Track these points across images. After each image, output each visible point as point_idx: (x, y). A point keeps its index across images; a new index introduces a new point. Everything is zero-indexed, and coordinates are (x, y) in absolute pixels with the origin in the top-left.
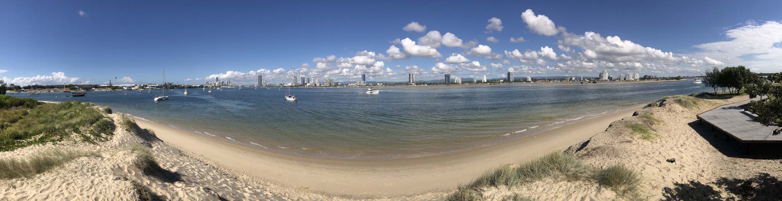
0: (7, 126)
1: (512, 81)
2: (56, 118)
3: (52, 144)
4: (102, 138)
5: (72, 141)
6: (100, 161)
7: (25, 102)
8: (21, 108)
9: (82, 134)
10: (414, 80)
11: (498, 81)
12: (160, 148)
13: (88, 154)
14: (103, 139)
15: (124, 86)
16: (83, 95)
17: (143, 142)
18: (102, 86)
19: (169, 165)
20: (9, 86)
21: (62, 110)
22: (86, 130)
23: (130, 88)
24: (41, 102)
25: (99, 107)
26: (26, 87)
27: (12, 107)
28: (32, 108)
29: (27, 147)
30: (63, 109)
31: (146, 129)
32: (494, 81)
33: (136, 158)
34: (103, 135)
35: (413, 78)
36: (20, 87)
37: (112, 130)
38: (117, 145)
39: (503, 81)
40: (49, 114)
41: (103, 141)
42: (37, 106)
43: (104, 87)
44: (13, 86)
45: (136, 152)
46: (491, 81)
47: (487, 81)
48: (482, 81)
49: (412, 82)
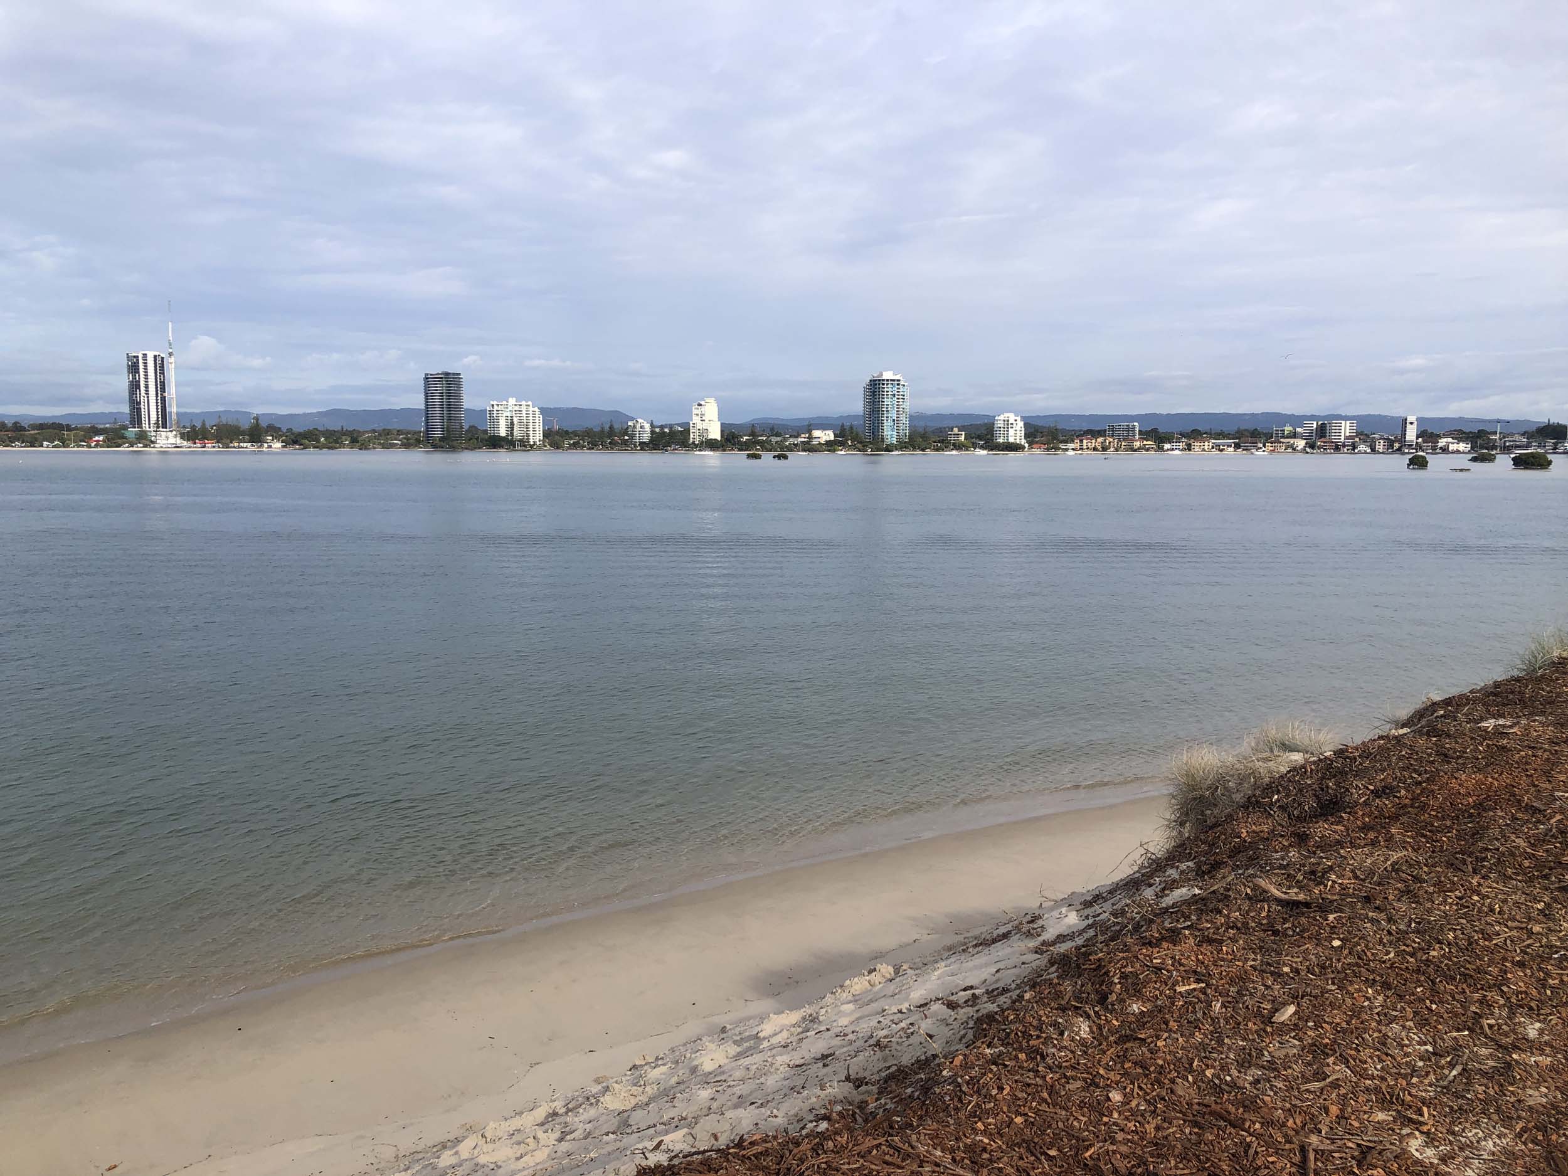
1: (894, 441)
10: (173, 409)
11: (797, 437)
32: (774, 439)
35: (162, 387)
39: (832, 437)
46: (753, 434)
47: (722, 432)
48: (687, 431)
49: (157, 423)
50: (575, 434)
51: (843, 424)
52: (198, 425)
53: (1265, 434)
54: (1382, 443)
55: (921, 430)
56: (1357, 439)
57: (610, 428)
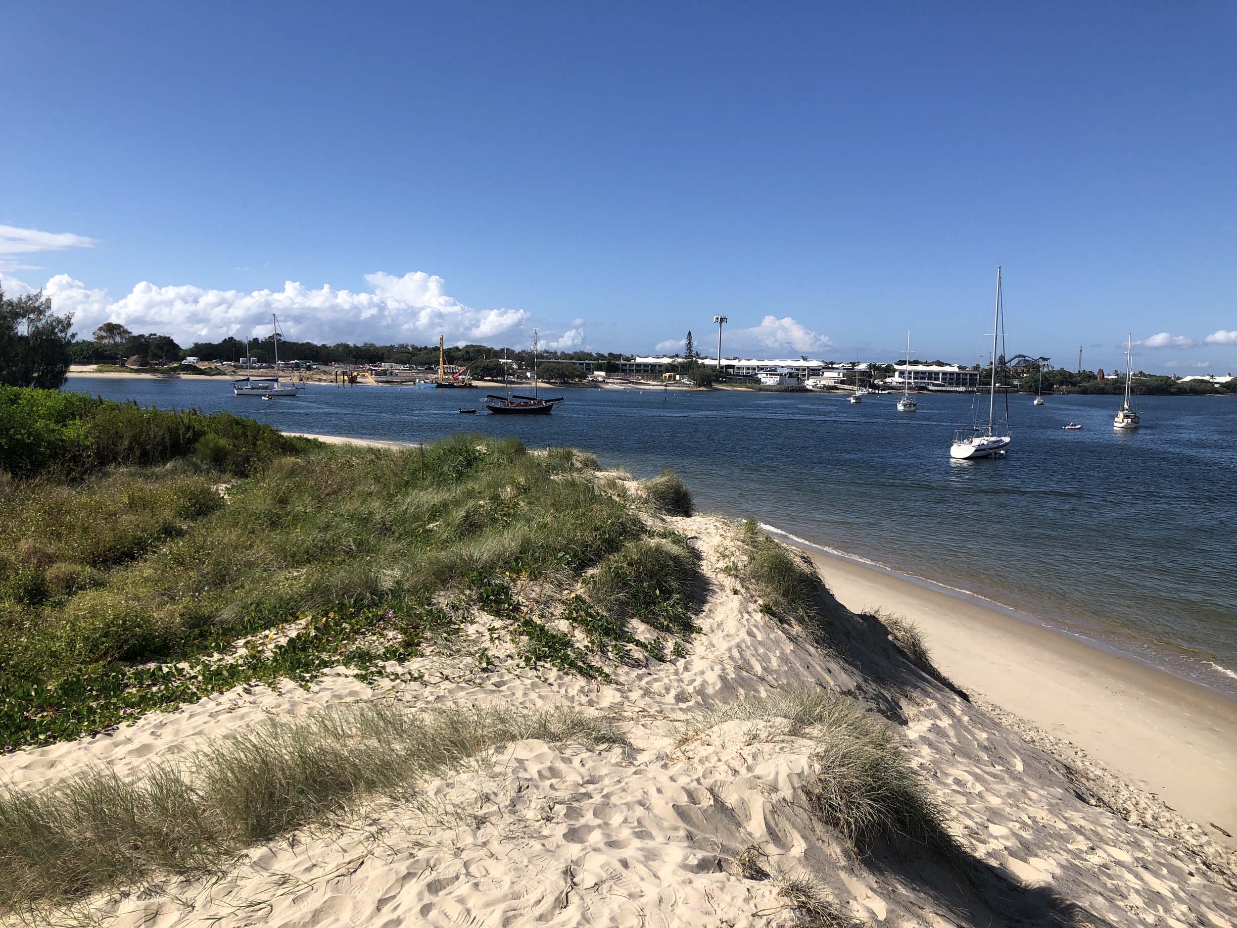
0: (71, 586)
2: (385, 530)
3: (356, 676)
4: (631, 646)
5: (469, 660)
6: (618, 764)
7: (198, 435)
8: (174, 471)
9: (528, 623)
12: (951, 733)
13: (554, 728)
14: (638, 653)
15: (761, 368)
16: (546, 411)
17: (852, 685)
18: (646, 365)
19: (1006, 838)
20: (91, 338)
21: (422, 489)
22: (548, 601)
23: (793, 382)
24: (300, 438)
25: (622, 474)
26: (209, 346)
27: (111, 468)
28: (243, 474)
29: (204, 699)
30: (427, 483)
31: (872, 617)
33: (817, 767)
34: (640, 629)
36: (176, 347)
37: (687, 608)
38: (710, 691)
40: (347, 507)
41: (637, 664)
42: (276, 462)
43: (653, 371)
44: (118, 339)
45: (815, 730)
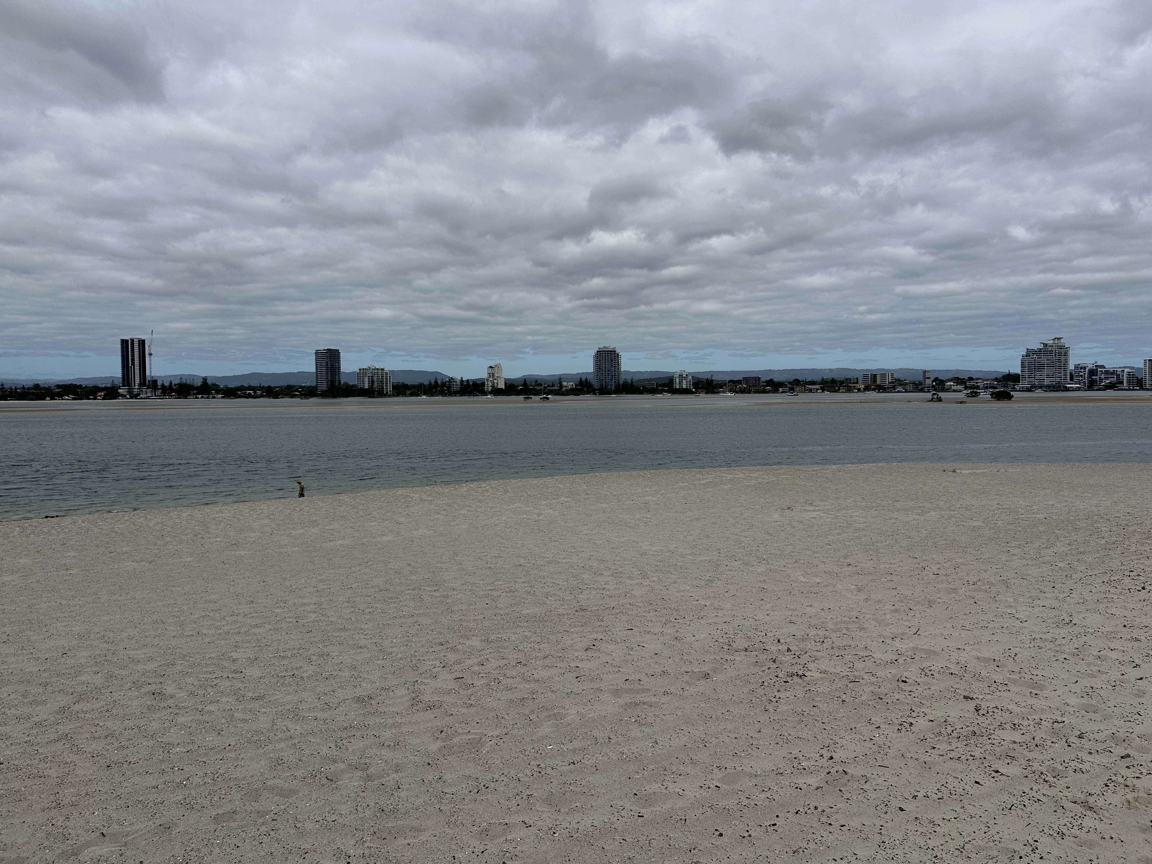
1: (613, 388)
32: (539, 388)
35: (143, 359)
46: (525, 385)
47: (505, 383)
48: (483, 384)
49: (140, 384)
50: (414, 386)
51: (581, 379)
52: (167, 384)
53: (840, 381)
54: (911, 386)
55: (629, 381)
56: (896, 384)
57: (436, 382)
